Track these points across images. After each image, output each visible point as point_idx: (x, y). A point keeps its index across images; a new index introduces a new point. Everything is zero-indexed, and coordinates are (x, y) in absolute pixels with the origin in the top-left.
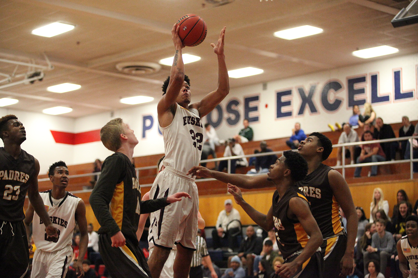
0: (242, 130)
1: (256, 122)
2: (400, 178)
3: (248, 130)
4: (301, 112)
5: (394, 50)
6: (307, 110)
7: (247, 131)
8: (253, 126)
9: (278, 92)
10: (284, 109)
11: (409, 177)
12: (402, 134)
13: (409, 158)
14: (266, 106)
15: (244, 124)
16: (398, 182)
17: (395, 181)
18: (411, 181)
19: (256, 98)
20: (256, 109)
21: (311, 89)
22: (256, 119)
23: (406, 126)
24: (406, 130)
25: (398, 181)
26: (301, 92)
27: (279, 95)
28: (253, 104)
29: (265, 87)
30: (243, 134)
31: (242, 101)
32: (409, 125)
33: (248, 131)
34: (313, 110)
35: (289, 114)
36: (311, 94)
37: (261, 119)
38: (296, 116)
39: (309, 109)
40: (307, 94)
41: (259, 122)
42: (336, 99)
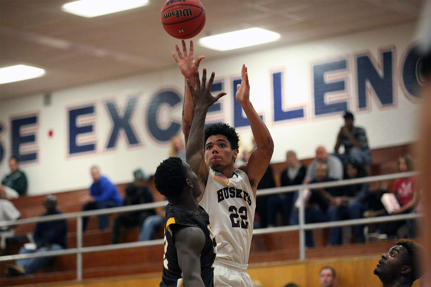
0: (8, 177)
1: (32, 160)
2: (282, 258)
3: (18, 176)
4: (112, 143)
5: (273, 36)
6: (122, 141)
7: (15, 179)
8: (28, 169)
9: (71, 109)
10: (82, 139)
11: (297, 256)
12: (286, 181)
13: (297, 223)
14: (51, 134)
15: (11, 166)
16: (279, 266)
17: (274, 263)
18: (300, 263)
19: (33, 120)
20: (31, 138)
21: (129, 103)
22: (32, 157)
23: (293, 167)
24: (293, 174)
25: (279, 263)
26: (111, 108)
27: (74, 114)
28: (27, 130)
29: (48, 100)
30: (10, 183)
31: (7, 125)
32: (298, 166)
33: (18, 178)
34: (133, 140)
35: (90, 148)
36: (129, 113)
37: (42, 156)
38: (104, 151)
39: (127, 138)
40: (121, 113)
41: (38, 161)
42: (172, 121)
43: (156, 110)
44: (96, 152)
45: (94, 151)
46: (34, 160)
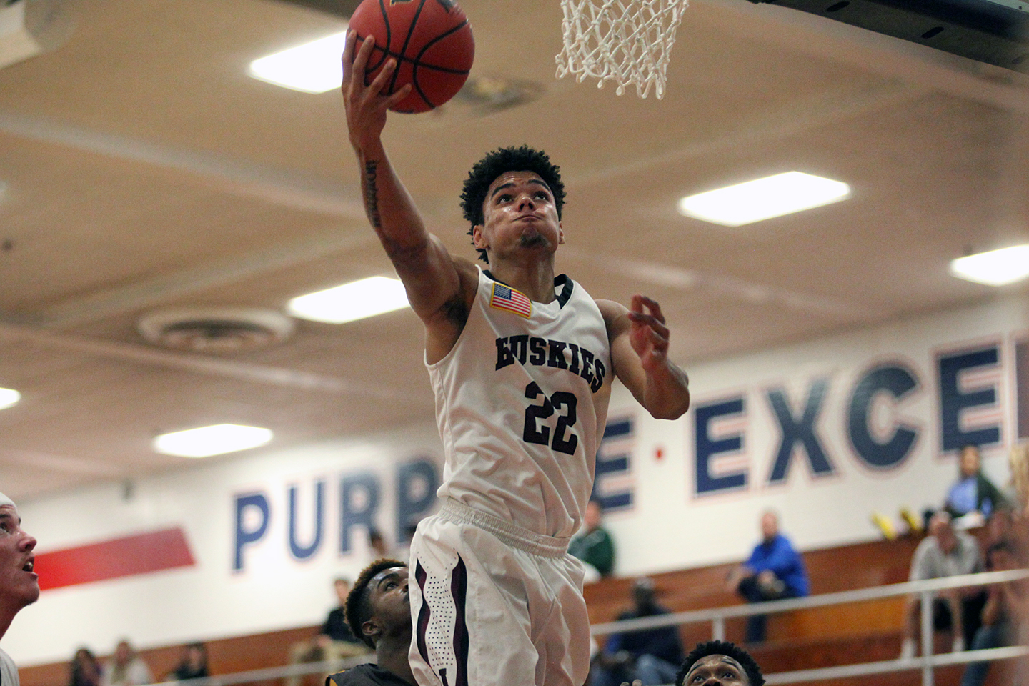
1: (623, 507)
4: (779, 471)
6: (800, 466)
7: (593, 543)
8: (616, 524)
9: (700, 407)
10: (721, 465)
14: (659, 454)
19: (620, 428)
20: (621, 464)
21: (811, 391)
22: (623, 501)
26: (778, 403)
27: (704, 415)
28: (613, 448)
30: (582, 552)
33: (600, 544)
34: (821, 465)
35: (737, 481)
36: (812, 411)
37: (644, 498)
38: (764, 487)
39: (808, 460)
40: (797, 412)
41: (632, 508)
42: (898, 427)
43: (866, 404)
44: (748, 489)
45: (745, 486)
46: (625, 507)
